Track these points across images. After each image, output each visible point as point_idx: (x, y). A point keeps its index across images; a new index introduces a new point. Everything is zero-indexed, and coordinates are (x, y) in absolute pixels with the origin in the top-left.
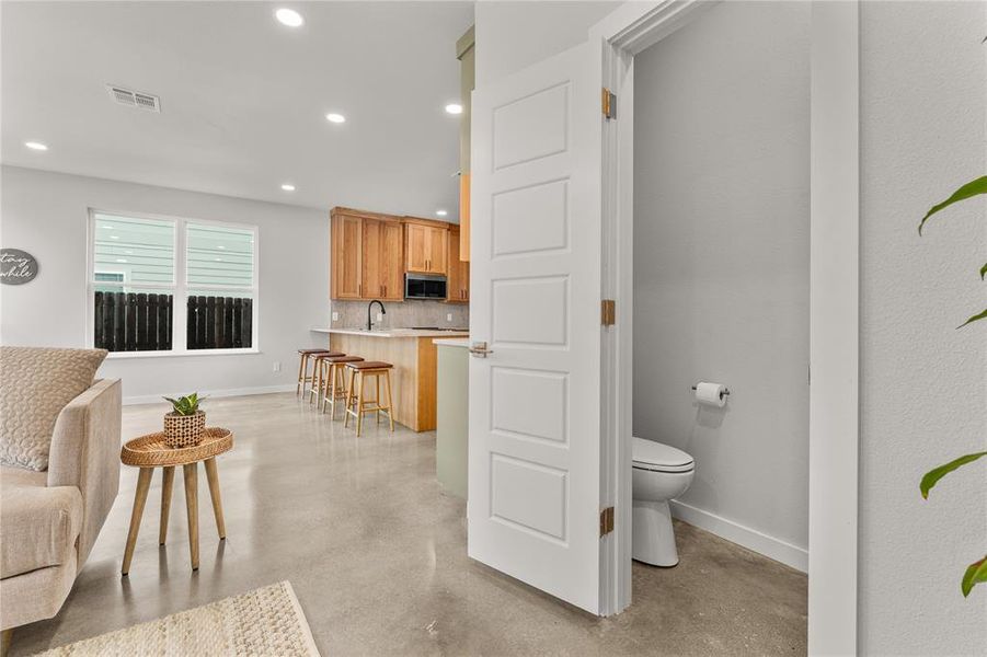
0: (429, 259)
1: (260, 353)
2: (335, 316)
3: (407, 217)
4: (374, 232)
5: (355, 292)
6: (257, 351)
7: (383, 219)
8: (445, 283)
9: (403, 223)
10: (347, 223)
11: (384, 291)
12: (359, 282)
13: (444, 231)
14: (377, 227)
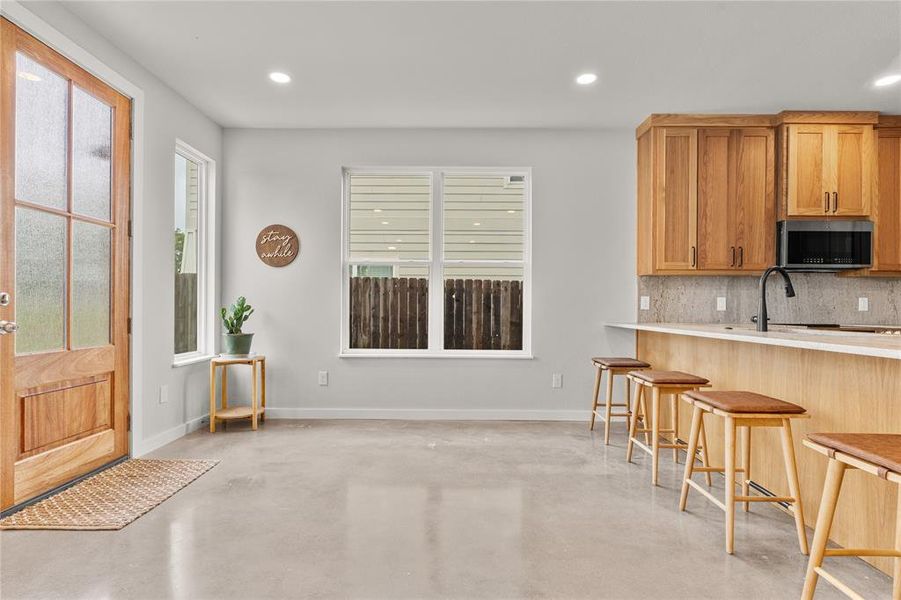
0: (833, 188)
1: (534, 358)
2: (645, 302)
3: (786, 113)
4: (719, 152)
5: (685, 260)
6: (530, 356)
7: (738, 123)
8: (868, 234)
9: (776, 126)
10: (671, 140)
11: (737, 255)
12: (692, 242)
13: (868, 132)
14: (724, 142)
